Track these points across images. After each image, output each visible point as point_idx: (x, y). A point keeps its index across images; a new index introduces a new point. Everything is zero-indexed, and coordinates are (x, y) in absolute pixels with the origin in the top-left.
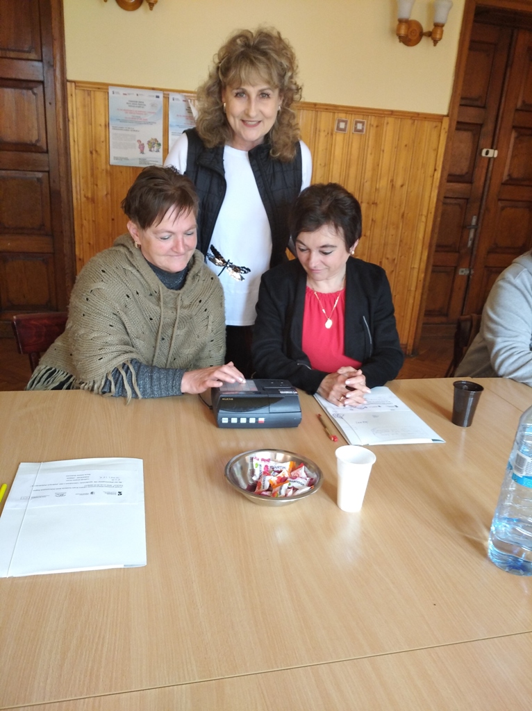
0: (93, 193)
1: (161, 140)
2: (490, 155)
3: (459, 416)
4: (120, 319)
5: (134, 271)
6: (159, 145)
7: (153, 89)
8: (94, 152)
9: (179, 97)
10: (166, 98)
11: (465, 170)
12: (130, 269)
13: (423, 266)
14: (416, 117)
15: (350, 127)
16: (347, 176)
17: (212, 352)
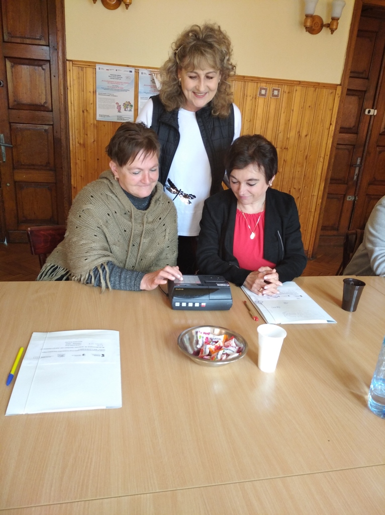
0: (84, 140)
1: (132, 103)
2: (371, 113)
3: (347, 304)
4: (103, 231)
5: (114, 197)
6: (132, 106)
7: (128, 66)
8: (85, 111)
9: (146, 72)
10: (137, 72)
11: (353, 124)
12: (111, 195)
13: (321, 193)
14: (317, 86)
15: (269, 93)
16: (267, 128)
17: (168, 255)
